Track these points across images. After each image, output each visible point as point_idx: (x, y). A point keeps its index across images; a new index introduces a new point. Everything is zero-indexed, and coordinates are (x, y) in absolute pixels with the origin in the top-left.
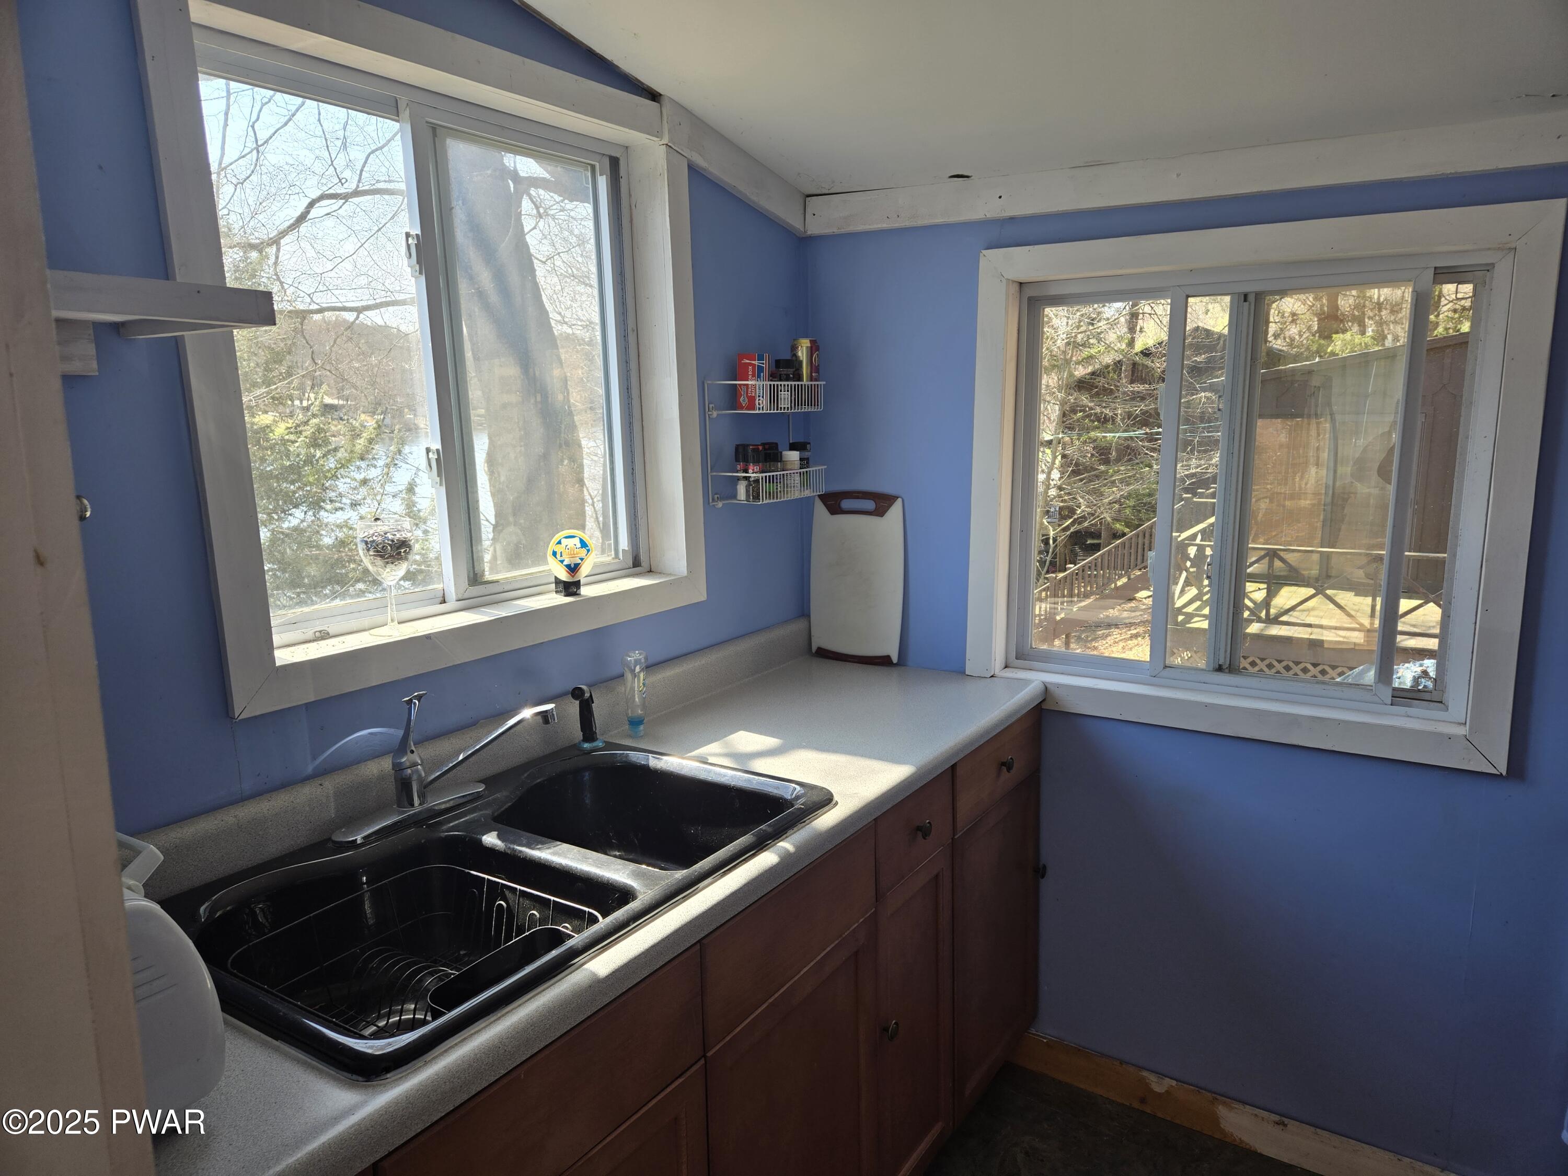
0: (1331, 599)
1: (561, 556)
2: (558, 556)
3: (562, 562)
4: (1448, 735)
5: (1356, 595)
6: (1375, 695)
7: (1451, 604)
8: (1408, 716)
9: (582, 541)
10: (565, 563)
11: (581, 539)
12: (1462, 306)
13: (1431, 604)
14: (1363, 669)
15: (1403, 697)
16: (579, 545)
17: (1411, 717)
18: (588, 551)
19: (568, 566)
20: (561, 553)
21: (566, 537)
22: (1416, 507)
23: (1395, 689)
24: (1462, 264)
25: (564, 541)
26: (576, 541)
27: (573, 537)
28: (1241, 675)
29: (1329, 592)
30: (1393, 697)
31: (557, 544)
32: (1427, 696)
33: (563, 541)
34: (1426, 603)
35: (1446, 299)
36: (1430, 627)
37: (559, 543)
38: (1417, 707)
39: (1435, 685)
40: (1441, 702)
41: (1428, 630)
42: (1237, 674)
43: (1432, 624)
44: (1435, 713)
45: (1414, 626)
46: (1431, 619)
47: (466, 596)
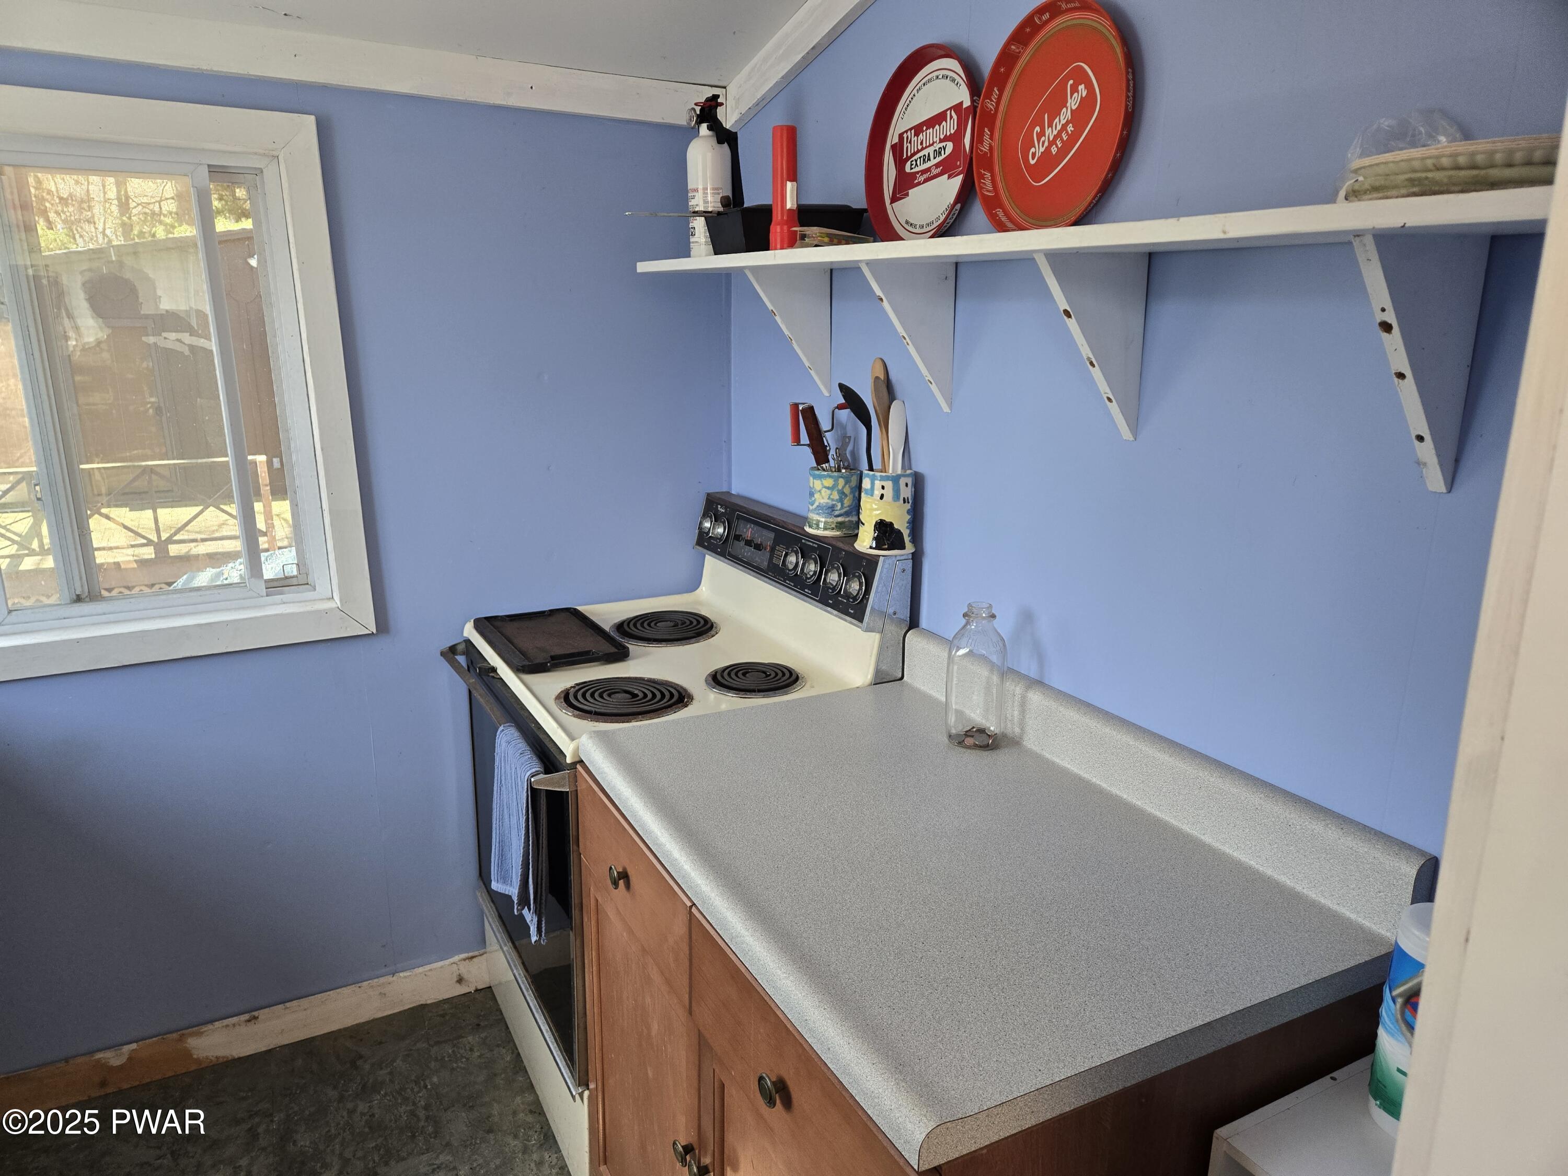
0: (108, 517)
4: (324, 610)
5: (131, 510)
6: (251, 590)
7: (296, 494)
8: (284, 603)
12: (151, 210)
13: (211, 508)
14: (187, 578)
15: (279, 585)
17: (287, 603)
22: (168, 415)
23: (267, 581)
24: (233, 165)
28: (105, 600)
29: (104, 511)
30: (266, 588)
32: (294, 581)
34: (206, 508)
35: (133, 201)
36: (214, 531)
38: (289, 593)
39: (299, 570)
40: (308, 584)
41: (212, 534)
42: (100, 601)
43: (215, 528)
44: (310, 595)
45: (199, 532)
46: (212, 523)
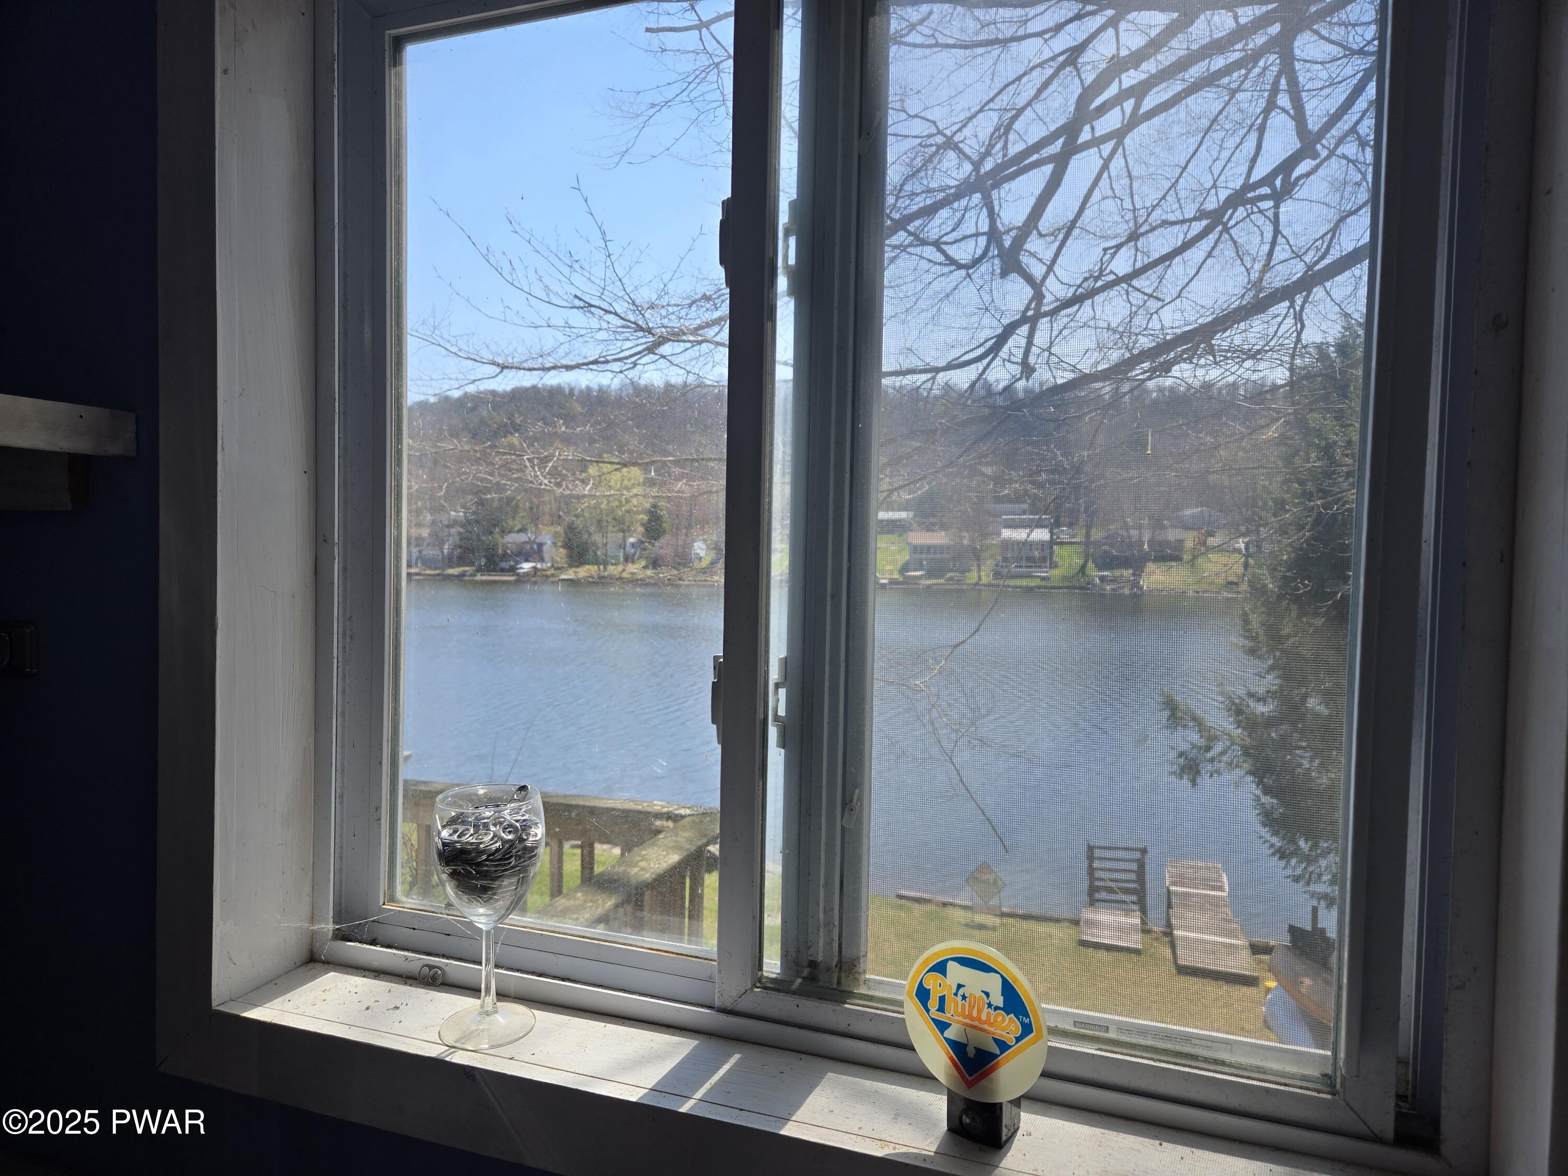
1: (941, 1009)
2: (933, 1004)
3: (942, 1026)
9: (1008, 989)
10: (950, 1033)
11: (1005, 982)
16: (998, 999)
18: (1027, 1029)
19: (958, 1048)
20: (942, 999)
21: (966, 962)
25: (956, 972)
26: (993, 984)
27: (984, 968)
31: (932, 969)
33: (952, 966)
37: (940, 968)
47: (744, 1006)
